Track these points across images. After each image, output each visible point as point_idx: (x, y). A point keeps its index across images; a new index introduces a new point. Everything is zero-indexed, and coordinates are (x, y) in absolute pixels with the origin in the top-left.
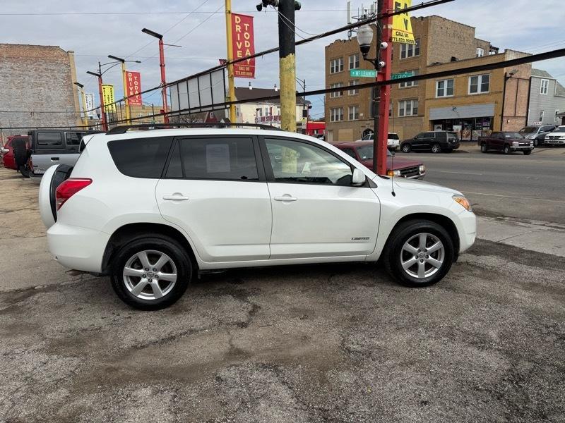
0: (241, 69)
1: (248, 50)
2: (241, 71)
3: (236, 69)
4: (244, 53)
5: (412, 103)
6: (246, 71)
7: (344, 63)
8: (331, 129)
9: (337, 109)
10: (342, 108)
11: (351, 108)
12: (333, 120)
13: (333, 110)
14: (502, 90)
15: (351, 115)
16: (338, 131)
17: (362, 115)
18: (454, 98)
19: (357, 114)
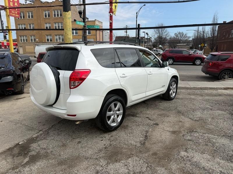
0: (13, 12)
1: (16, 3)
2: (13, 13)
3: (10, 12)
4: (14, 4)
5: (61, 36)
6: (16, 14)
7: (25, 15)
8: (21, 45)
9: (23, 36)
10: (26, 36)
11: (31, 36)
12: (21, 41)
13: (21, 36)
14: (96, 34)
15: (32, 40)
16: (25, 47)
17: (37, 40)
18: (78, 36)
19: (35, 40)
